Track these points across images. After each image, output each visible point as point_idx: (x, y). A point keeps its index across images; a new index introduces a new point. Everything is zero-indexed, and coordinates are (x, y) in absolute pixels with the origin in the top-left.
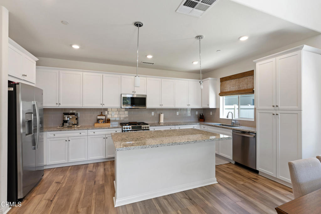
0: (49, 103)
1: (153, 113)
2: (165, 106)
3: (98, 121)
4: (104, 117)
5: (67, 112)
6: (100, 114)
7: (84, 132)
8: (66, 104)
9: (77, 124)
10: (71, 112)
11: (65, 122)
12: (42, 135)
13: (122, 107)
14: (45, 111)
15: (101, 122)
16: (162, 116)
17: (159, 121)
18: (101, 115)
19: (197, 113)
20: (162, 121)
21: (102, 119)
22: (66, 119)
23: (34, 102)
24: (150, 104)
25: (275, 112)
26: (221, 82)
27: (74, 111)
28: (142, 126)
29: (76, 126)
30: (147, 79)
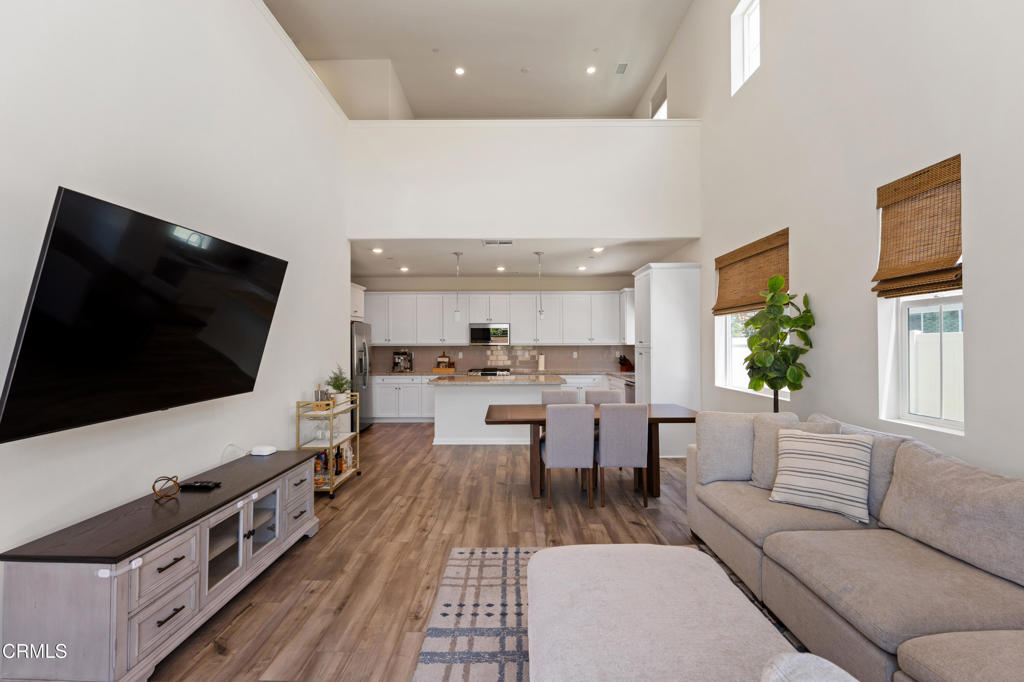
0: (378, 340)
1: (526, 354)
2: (544, 341)
3: (438, 364)
4: (446, 360)
5: (397, 351)
6: (442, 354)
7: (417, 379)
8: (397, 340)
9: (411, 368)
10: (402, 351)
11: (396, 364)
12: (371, 380)
13: (470, 344)
14: (374, 349)
15: (443, 367)
16: (542, 359)
17: (537, 367)
18: (444, 356)
19: (618, 354)
20: (542, 367)
21: (444, 362)
22: (397, 360)
23: (364, 340)
25: (641, 351)
27: (407, 350)
28: (498, 373)
29: (408, 370)
30: (513, 296)
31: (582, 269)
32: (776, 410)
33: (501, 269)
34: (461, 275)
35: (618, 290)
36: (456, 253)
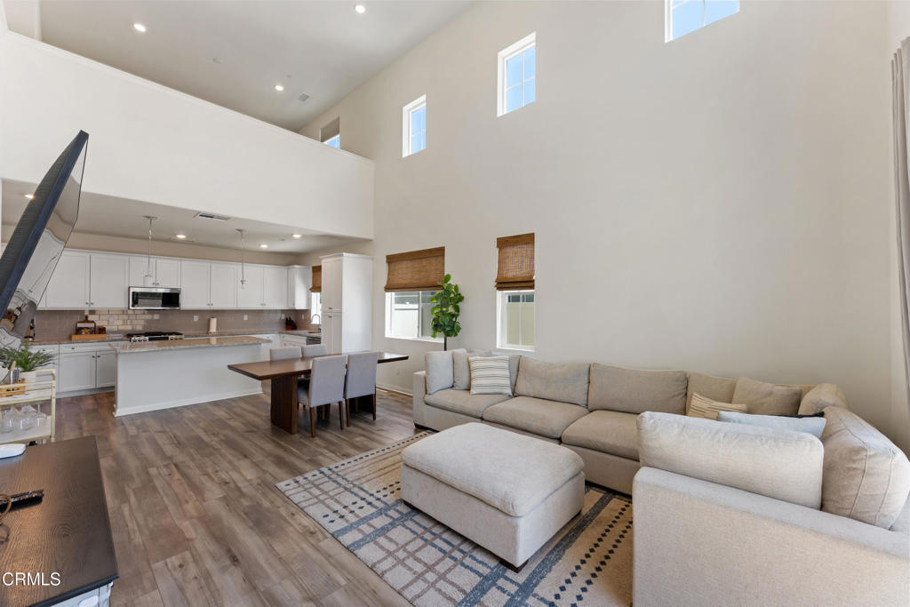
1: (196, 318)
2: (217, 306)
3: (78, 331)
4: (91, 325)
6: (84, 319)
7: (52, 348)
13: (131, 308)
15: (86, 333)
16: (214, 322)
17: (209, 330)
18: (86, 320)
19: (283, 317)
20: (213, 329)
21: (87, 328)
24: (186, 303)
25: (330, 315)
26: (313, 271)
28: (170, 337)
29: (31, 339)
30: (183, 263)
31: (264, 246)
32: (445, 350)
33: (181, 237)
34: (153, 239)
35: (287, 265)
36: (148, 217)
